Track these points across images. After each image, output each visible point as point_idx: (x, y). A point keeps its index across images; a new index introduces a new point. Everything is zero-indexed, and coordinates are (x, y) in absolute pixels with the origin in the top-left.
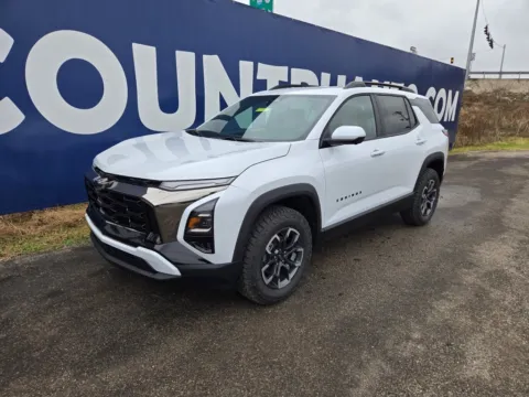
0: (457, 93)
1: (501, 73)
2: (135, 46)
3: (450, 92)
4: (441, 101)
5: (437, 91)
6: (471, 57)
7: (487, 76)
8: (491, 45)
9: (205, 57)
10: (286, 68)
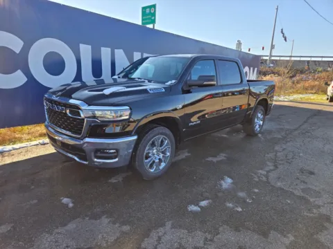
0: (256, 69)
1: (291, 57)
2: (81, 45)
3: (252, 69)
6: (273, 47)
8: (285, 40)
9: (116, 51)
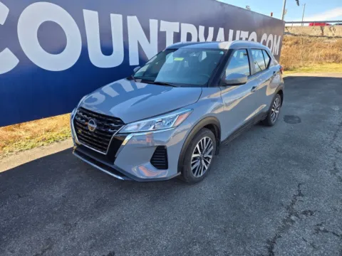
0: (280, 37)
1: (302, 22)
2: (85, 11)
3: (276, 36)
4: (270, 41)
5: (268, 36)
6: (285, 12)
7: (294, 25)
8: (298, 4)
9: (129, 17)
10: (178, 23)
